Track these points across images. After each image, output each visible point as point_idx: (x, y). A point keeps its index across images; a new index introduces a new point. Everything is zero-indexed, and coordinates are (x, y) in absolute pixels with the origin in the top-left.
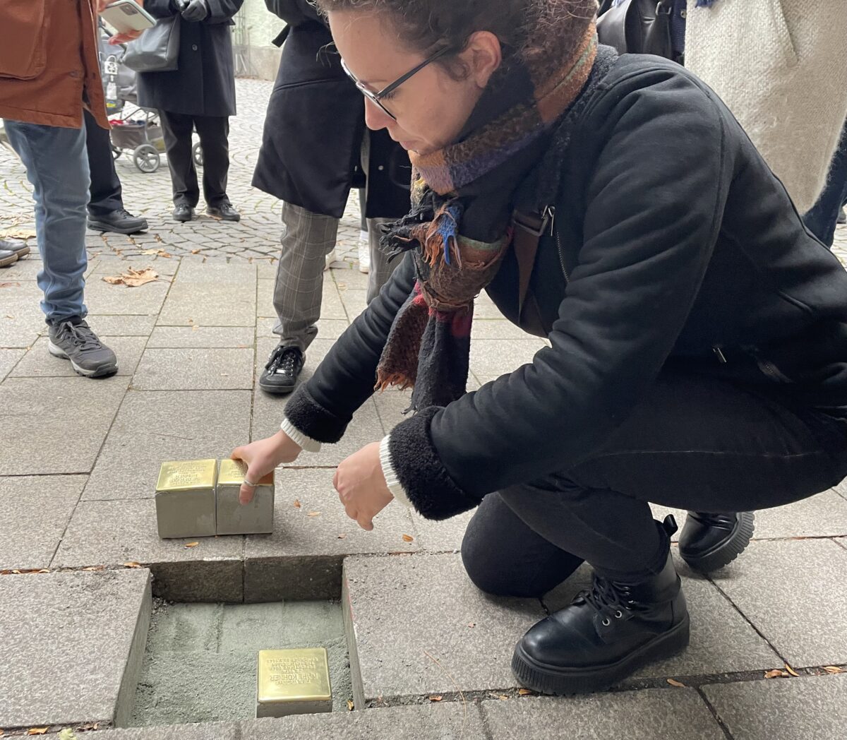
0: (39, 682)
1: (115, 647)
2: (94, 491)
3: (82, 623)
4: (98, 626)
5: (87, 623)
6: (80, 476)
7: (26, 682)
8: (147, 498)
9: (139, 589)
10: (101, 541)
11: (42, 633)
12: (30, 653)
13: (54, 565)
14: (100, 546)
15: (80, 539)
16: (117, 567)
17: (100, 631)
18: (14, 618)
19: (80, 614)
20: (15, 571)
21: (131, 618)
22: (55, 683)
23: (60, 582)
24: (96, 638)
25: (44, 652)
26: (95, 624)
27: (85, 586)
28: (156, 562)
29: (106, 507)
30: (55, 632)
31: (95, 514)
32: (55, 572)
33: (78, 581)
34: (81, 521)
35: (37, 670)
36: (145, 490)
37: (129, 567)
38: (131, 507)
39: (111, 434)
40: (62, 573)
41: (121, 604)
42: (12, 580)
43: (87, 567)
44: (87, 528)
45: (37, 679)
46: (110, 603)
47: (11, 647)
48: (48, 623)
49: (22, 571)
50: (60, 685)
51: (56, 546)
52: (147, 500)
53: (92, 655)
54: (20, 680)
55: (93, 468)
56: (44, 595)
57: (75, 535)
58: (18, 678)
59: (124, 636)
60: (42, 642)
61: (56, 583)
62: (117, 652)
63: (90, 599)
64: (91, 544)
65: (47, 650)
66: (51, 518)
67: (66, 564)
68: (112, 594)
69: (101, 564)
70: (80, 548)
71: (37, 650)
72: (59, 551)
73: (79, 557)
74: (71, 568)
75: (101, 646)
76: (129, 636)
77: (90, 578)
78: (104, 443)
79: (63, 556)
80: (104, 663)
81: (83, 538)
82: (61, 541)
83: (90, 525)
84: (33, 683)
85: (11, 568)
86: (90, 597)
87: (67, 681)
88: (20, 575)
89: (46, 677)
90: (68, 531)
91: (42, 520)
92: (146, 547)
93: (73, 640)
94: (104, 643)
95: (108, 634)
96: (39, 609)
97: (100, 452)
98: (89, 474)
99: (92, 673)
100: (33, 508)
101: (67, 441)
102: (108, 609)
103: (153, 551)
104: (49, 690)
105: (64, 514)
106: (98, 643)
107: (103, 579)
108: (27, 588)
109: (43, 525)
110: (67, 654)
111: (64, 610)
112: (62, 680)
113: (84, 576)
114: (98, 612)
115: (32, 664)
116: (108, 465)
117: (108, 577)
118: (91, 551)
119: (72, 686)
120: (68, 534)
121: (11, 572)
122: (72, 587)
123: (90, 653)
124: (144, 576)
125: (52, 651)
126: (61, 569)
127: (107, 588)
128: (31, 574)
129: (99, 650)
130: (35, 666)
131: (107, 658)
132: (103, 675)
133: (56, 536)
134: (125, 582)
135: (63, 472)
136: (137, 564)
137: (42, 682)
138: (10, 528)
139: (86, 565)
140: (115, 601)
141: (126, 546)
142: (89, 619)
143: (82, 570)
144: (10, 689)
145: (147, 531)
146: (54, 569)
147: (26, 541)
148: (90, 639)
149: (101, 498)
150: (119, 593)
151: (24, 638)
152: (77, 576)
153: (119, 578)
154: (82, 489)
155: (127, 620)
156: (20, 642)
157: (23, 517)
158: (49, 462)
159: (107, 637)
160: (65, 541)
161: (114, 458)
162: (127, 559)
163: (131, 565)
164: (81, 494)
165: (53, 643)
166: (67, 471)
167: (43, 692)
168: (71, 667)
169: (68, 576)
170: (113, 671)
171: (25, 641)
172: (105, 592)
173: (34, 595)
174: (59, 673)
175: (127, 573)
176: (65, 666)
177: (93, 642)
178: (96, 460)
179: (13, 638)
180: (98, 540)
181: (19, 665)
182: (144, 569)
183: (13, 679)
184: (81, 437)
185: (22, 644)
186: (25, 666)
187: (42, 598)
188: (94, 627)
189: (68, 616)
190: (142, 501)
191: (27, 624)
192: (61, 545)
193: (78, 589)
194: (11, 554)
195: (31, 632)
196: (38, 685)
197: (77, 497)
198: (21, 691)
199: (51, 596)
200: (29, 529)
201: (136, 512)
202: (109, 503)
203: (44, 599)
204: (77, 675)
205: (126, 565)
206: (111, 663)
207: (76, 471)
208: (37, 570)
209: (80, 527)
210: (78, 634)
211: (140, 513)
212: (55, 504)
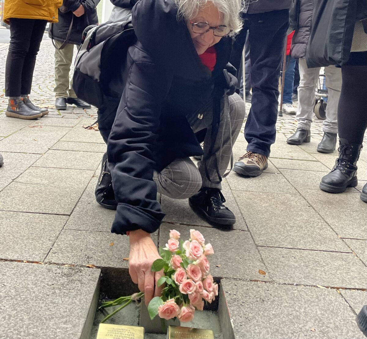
0: (33, 324)
1: (79, 311)
2: (71, 225)
3: (61, 294)
4: (70, 297)
5: (63, 295)
6: (64, 216)
7: (25, 323)
8: (101, 231)
9: (94, 280)
10: (74, 251)
11: (37, 297)
12: (29, 307)
13: (46, 261)
14: (73, 254)
15: (62, 248)
16: (82, 266)
17: (70, 300)
18: (21, 286)
19: (60, 289)
20: (24, 261)
21: (89, 295)
22: (42, 326)
23: (49, 270)
24: (68, 304)
25: (37, 307)
26: (68, 296)
27: (63, 274)
28: (105, 266)
29: (78, 233)
30: (44, 297)
31: (72, 237)
32: (47, 265)
33: (59, 271)
34: (63, 239)
35: (32, 317)
36: (100, 227)
37: (89, 267)
38: (92, 235)
39: (83, 197)
40: (51, 265)
41: (84, 287)
42: (23, 266)
43: (65, 264)
44: (66, 243)
45: (32, 322)
46: (77, 285)
47: (18, 302)
48: (41, 292)
49: (28, 262)
50: (45, 327)
51: (48, 251)
52: (101, 232)
53: (66, 313)
54: (22, 321)
55: (71, 213)
56: (40, 276)
57: (60, 246)
58: (21, 320)
59: (85, 305)
60: (37, 302)
61: (47, 270)
62: (80, 314)
63: (66, 282)
64: (68, 252)
65: (39, 307)
66: (47, 236)
67: (53, 261)
68: (78, 281)
69: (73, 264)
70: (61, 253)
71: (33, 306)
72: (50, 253)
73: (61, 258)
74: (56, 264)
75: (71, 309)
76: (88, 306)
77: (66, 270)
78: (78, 201)
79: (52, 256)
80: (72, 319)
81: (64, 248)
82: (51, 248)
83: (68, 242)
84: (29, 324)
85: (23, 259)
86: (66, 280)
87: (50, 326)
88: (27, 263)
89: (37, 322)
90: (55, 243)
91: (42, 236)
92: (100, 257)
93: (54, 303)
94: (73, 307)
95: (75, 303)
96: (36, 283)
97: (76, 205)
98: (70, 215)
99: (64, 323)
100: (37, 229)
101: (59, 198)
102: (76, 288)
103: (104, 260)
104: (38, 330)
105: (55, 235)
106: (69, 307)
107: (74, 271)
108: (31, 271)
109: (42, 239)
110: (50, 311)
111: (51, 285)
112: (46, 325)
113: (63, 268)
114: (70, 289)
115: (29, 313)
116: (80, 212)
117: (77, 270)
118: (68, 256)
119: (52, 329)
120: (55, 245)
121: (22, 261)
122: (56, 274)
123: (64, 312)
124: (97, 273)
125: (42, 308)
126: (50, 263)
127: (76, 277)
128: (33, 264)
129: (69, 311)
130: (31, 314)
131: (74, 316)
132: (71, 326)
133: (49, 245)
134: (86, 275)
135: (55, 213)
136: (94, 266)
137: (35, 324)
138: (24, 238)
139: (64, 263)
140: (80, 285)
141: (88, 255)
142: (64, 293)
143: (61, 265)
144: (15, 325)
145: (100, 249)
146: (46, 263)
147: (32, 246)
148: (64, 304)
149: (75, 229)
150: (83, 281)
151: (26, 298)
152: (59, 268)
153: (83, 272)
154: (65, 223)
155: (86, 296)
156: (24, 300)
157: (32, 234)
158: (48, 207)
159: (74, 304)
160: (54, 249)
161: (84, 209)
162: (88, 262)
163: (90, 266)
164: (64, 225)
165: (43, 303)
166: (58, 213)
167: (35, 330)
168: (52, 318)
169: (54, 267)
170: (77, 325)
171: (27, 299)
172: (74, 279)
173: (34, 275)
174: (45, 320)
175: (88, 270)
176: (49, 317)
177: (66, 306)
178: (74, 209)
179: (20, 297)
180: (72, 250)
181: (22, 312)
182: (98, 270)
183: (18, 320)
184: (67, 197)
185: (25, 301)
186: (26, 313)
187: (38, 277)
188: (67, 297)
189: (52, 289)
190: (98, 233)
191: (29, 290)
192: (51, 251)
193: (59, 275)
194: (23, 252)
195: (30, 295)
196: (32, 325)
197: (62, 226)
198: (22, 328)
199: (43, 277)
200: (35, 240)
201: (94, 238)
202: (80, 232)
203: (39, 278)
204: (56, 323)
205: (87, 265)
206: (76, 320)
207: (62, 213)
208: (37, 262)
209: (62, 242)
210: (58, 300)
211: (97, 239)
212: (50, 229)
